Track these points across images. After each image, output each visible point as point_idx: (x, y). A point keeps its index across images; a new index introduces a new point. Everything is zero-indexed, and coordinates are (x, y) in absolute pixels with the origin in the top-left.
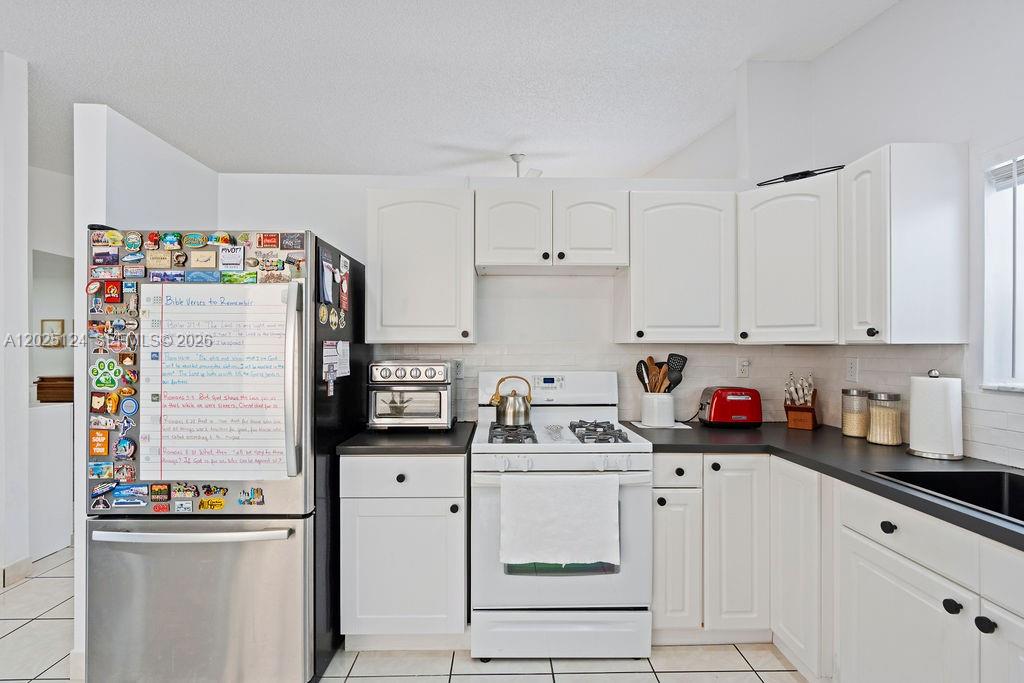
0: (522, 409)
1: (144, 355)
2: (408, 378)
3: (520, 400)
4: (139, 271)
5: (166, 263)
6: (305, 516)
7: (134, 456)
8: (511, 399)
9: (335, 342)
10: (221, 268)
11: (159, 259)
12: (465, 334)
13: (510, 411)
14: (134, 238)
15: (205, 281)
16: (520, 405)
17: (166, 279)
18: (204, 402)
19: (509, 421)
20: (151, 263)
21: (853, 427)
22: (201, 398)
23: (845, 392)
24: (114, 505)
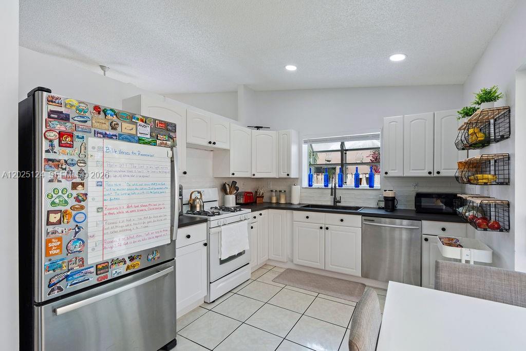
1: (90, 183)
12: (185, 173)
18: (129, 210)
21: (274, 201)
22: (128, 207)
23: (272, 191)
24: (68, 287)
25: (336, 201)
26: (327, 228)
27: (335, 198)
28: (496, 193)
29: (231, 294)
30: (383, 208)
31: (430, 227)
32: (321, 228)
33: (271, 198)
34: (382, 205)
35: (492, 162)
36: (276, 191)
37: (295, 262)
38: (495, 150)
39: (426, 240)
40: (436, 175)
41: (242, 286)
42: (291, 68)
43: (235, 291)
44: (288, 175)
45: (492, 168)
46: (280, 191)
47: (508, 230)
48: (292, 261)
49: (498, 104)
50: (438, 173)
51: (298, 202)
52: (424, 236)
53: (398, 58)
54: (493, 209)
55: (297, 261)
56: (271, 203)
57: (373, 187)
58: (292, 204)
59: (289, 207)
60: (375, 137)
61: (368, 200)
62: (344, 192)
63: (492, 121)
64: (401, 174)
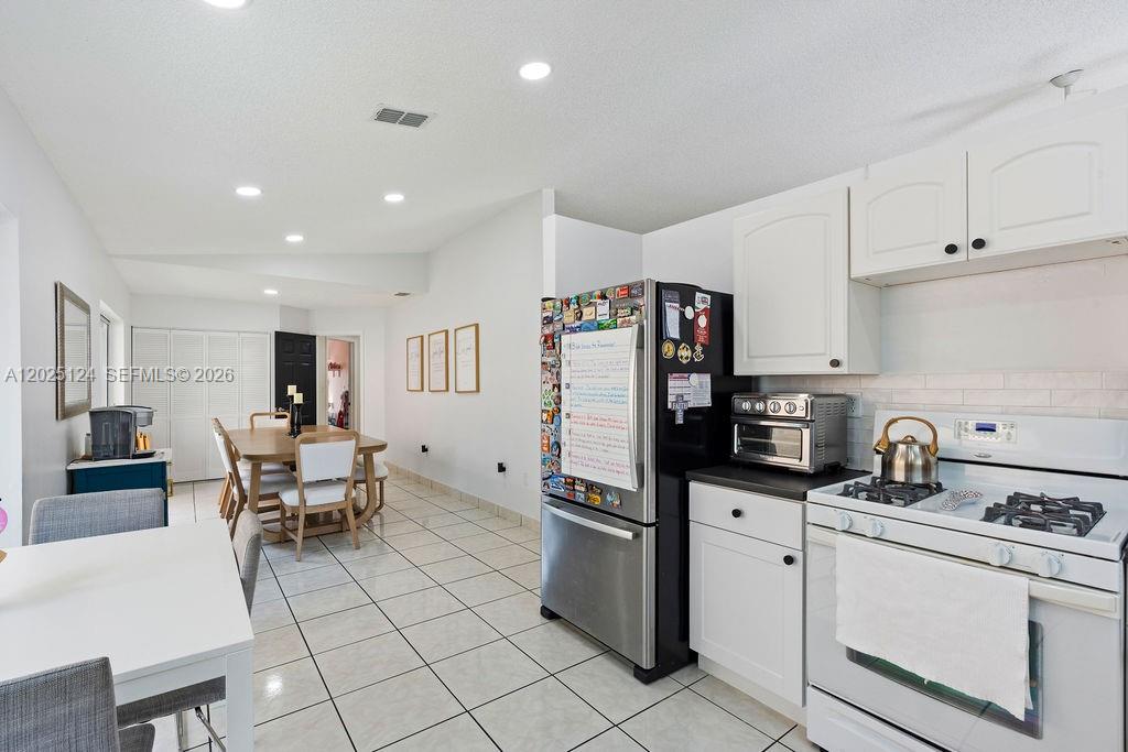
0: (919, 462)
1: (563, 386)
2: (782, 413)
3: (917, 448)
4: (559, 326)
5: (572, 319)
6: (647, 525)
7: (559, 456)
8: (902, 447)
9: (686, 375)
10: (598, 318)
11: (569, 317)
12: (835, 363)
13: (899, 463)
14: (558, 304)
15: (591, 330)
16: (915, 456)
17: (573, 330)
18: (590, 422)
19: (899, 476)
20: (566, 320)
22: (589, 418)
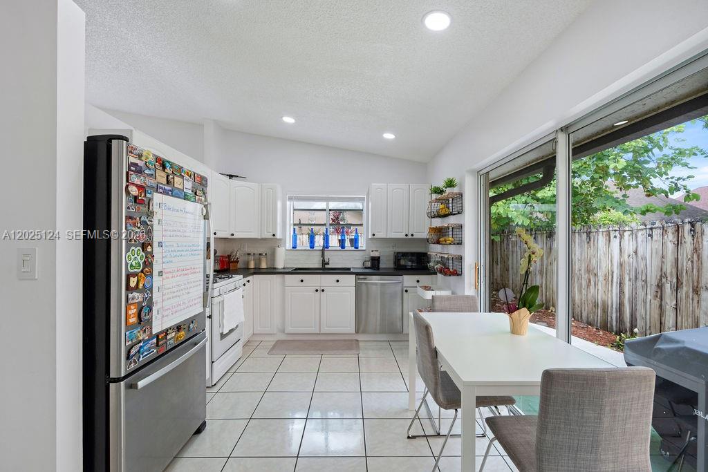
4: (152, 181)
17: (165, 192)
18: (179, 274)
20: (159, 179)
21: (252, 266)
22: (178, 271)
23: (249, 254)
24: (141, 359)
25: (324, 263)
26: (323, 290)
27: (323, 260)
28: (452, 250)
29: (229, 375)
30: (369, 268)
31: (409, 280)
32: (317, 291)
33: (248, 263)
34: (369, 264)
35: (451, 229)
36: (254, 254)
37: (286, 332)
38: (452, 220)
39: (406, 291)
40: (410, 237)
41: (238, 364)
42: (289, 120)
43: (233, 370)
44: (274, 235)
45: (451, 233)
46: (260, 254)
47: (460, 275)
48: (283, 331)
49: (456, 190)
50: (412, 235)
51: (282, 267)
52: (405, 289)
53: (389, 136)
54: (451, 262)
55: (289, 329)
56: (248, 269)
57: (356, 248)
58: (275, 268)
59: (272, 271)
60: (361, 200)
61: (354, 260)
62: (332, 253)
63: (451, 199)
64: (384, 236)
